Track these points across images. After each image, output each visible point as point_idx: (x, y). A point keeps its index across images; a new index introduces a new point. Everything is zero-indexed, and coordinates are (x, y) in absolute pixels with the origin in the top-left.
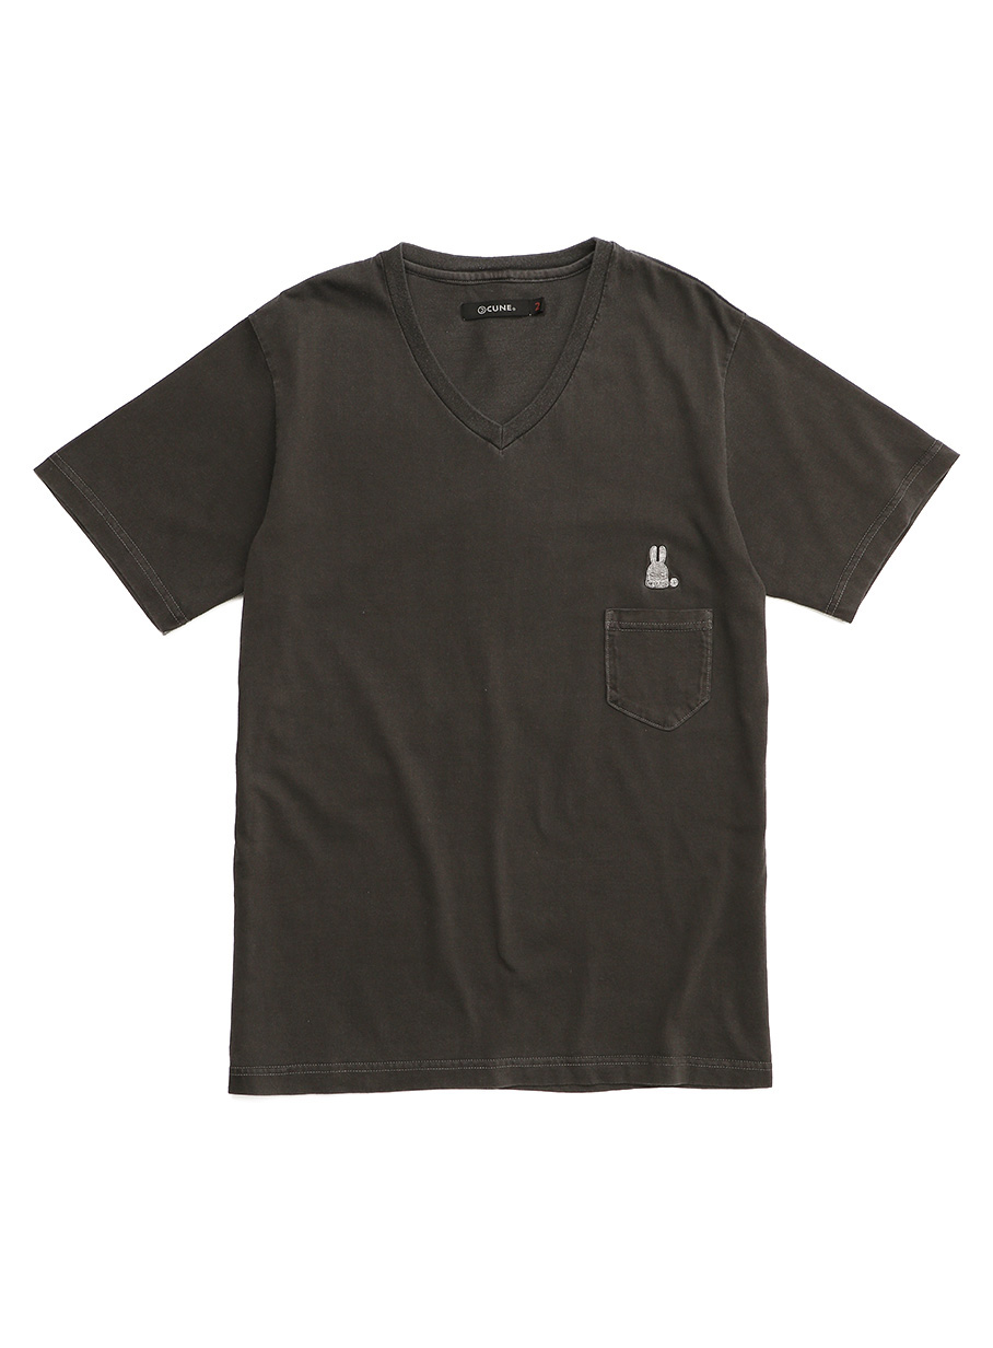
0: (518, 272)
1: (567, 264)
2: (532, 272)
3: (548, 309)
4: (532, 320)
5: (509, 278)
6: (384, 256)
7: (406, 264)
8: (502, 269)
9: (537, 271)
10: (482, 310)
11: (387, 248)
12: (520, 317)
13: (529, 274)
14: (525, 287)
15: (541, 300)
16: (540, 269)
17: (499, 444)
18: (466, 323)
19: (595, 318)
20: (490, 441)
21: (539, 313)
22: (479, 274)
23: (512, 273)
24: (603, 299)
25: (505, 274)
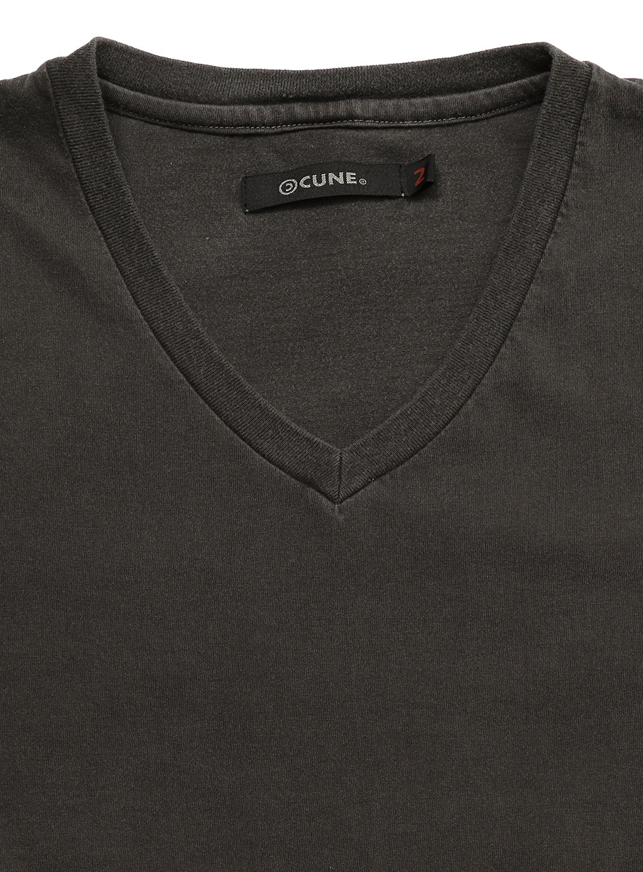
0: (373, 104)
1: (488, 85)
2: (404, 103)
3: (447, 185)
4: (410, 208)
5: (352, 117)
6: (55, 69)
7: (105, 90)
8: (336, 98)
9: (418, 101)
10: (288, 188)
11: (65, 51)
12: (381, 198)
13: (398, 107)
14: (389, 135)
15: (428, 162)
16: (423, 95)
17: (331, 490)
18: (251, 218)
19: (557, 212)
20: (309, 483)
21: (424, 189)
22: (282, 108)
23: (357, 106)
24: (575, 170)
25: (342, 108)
